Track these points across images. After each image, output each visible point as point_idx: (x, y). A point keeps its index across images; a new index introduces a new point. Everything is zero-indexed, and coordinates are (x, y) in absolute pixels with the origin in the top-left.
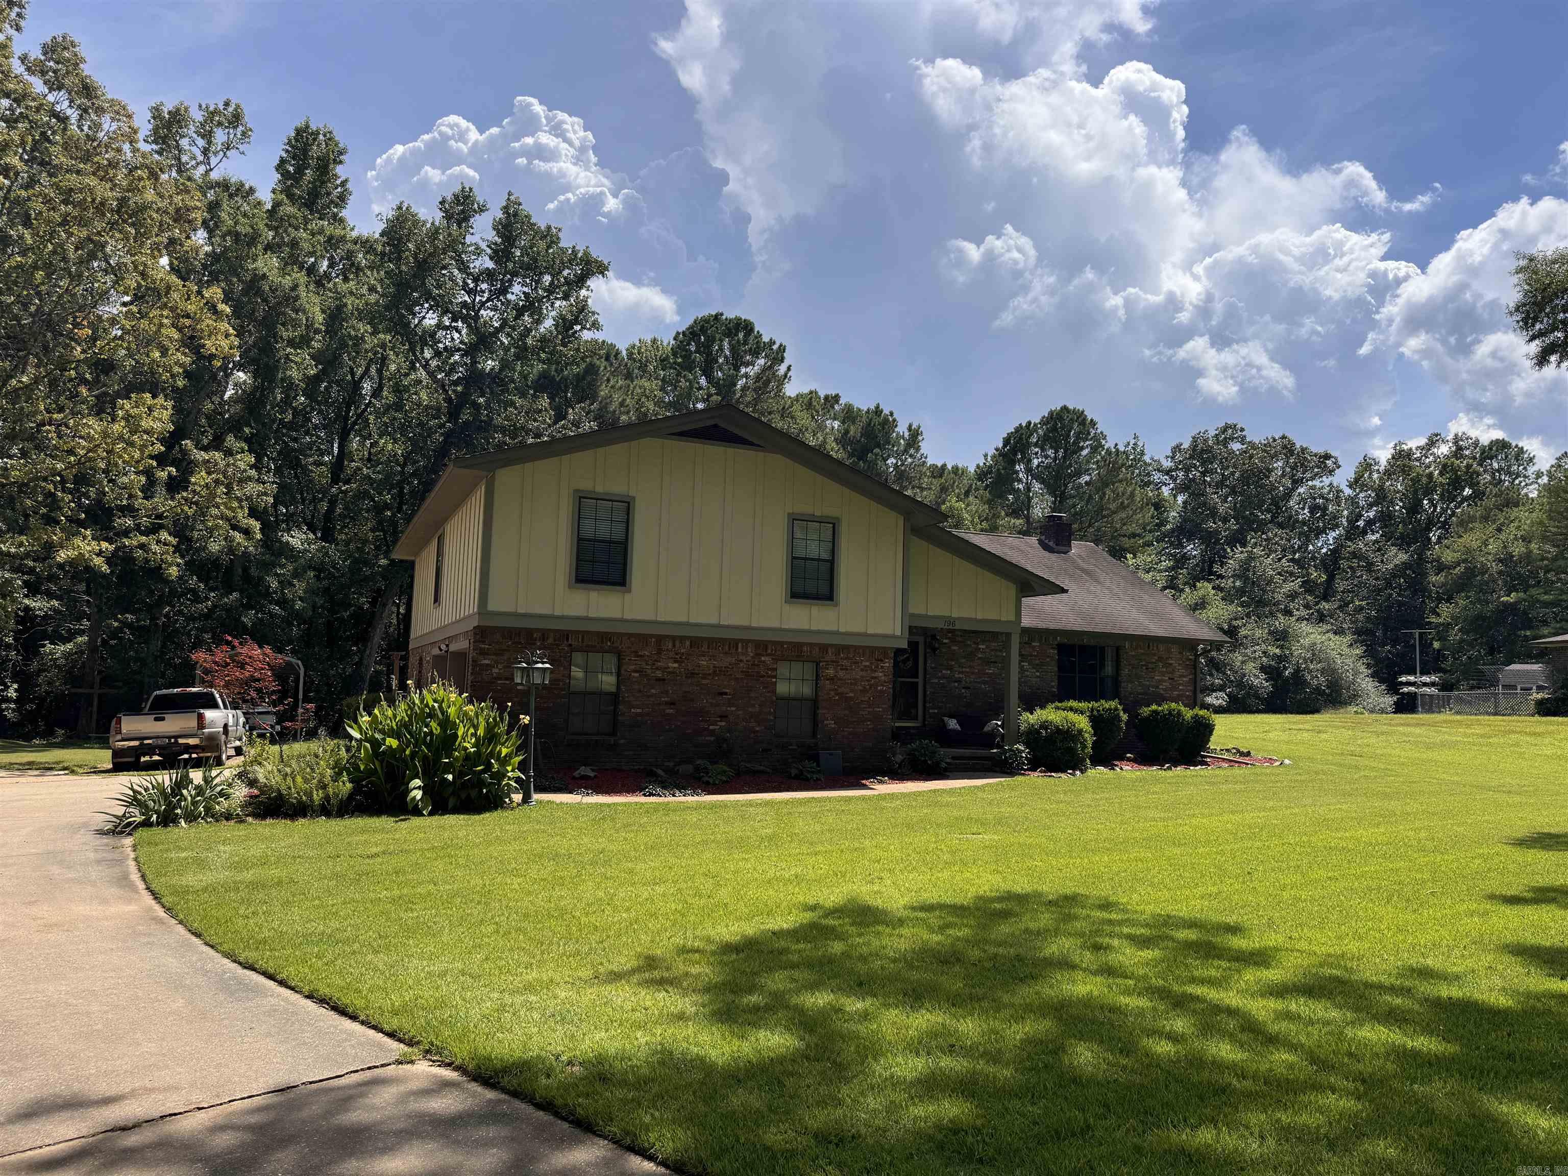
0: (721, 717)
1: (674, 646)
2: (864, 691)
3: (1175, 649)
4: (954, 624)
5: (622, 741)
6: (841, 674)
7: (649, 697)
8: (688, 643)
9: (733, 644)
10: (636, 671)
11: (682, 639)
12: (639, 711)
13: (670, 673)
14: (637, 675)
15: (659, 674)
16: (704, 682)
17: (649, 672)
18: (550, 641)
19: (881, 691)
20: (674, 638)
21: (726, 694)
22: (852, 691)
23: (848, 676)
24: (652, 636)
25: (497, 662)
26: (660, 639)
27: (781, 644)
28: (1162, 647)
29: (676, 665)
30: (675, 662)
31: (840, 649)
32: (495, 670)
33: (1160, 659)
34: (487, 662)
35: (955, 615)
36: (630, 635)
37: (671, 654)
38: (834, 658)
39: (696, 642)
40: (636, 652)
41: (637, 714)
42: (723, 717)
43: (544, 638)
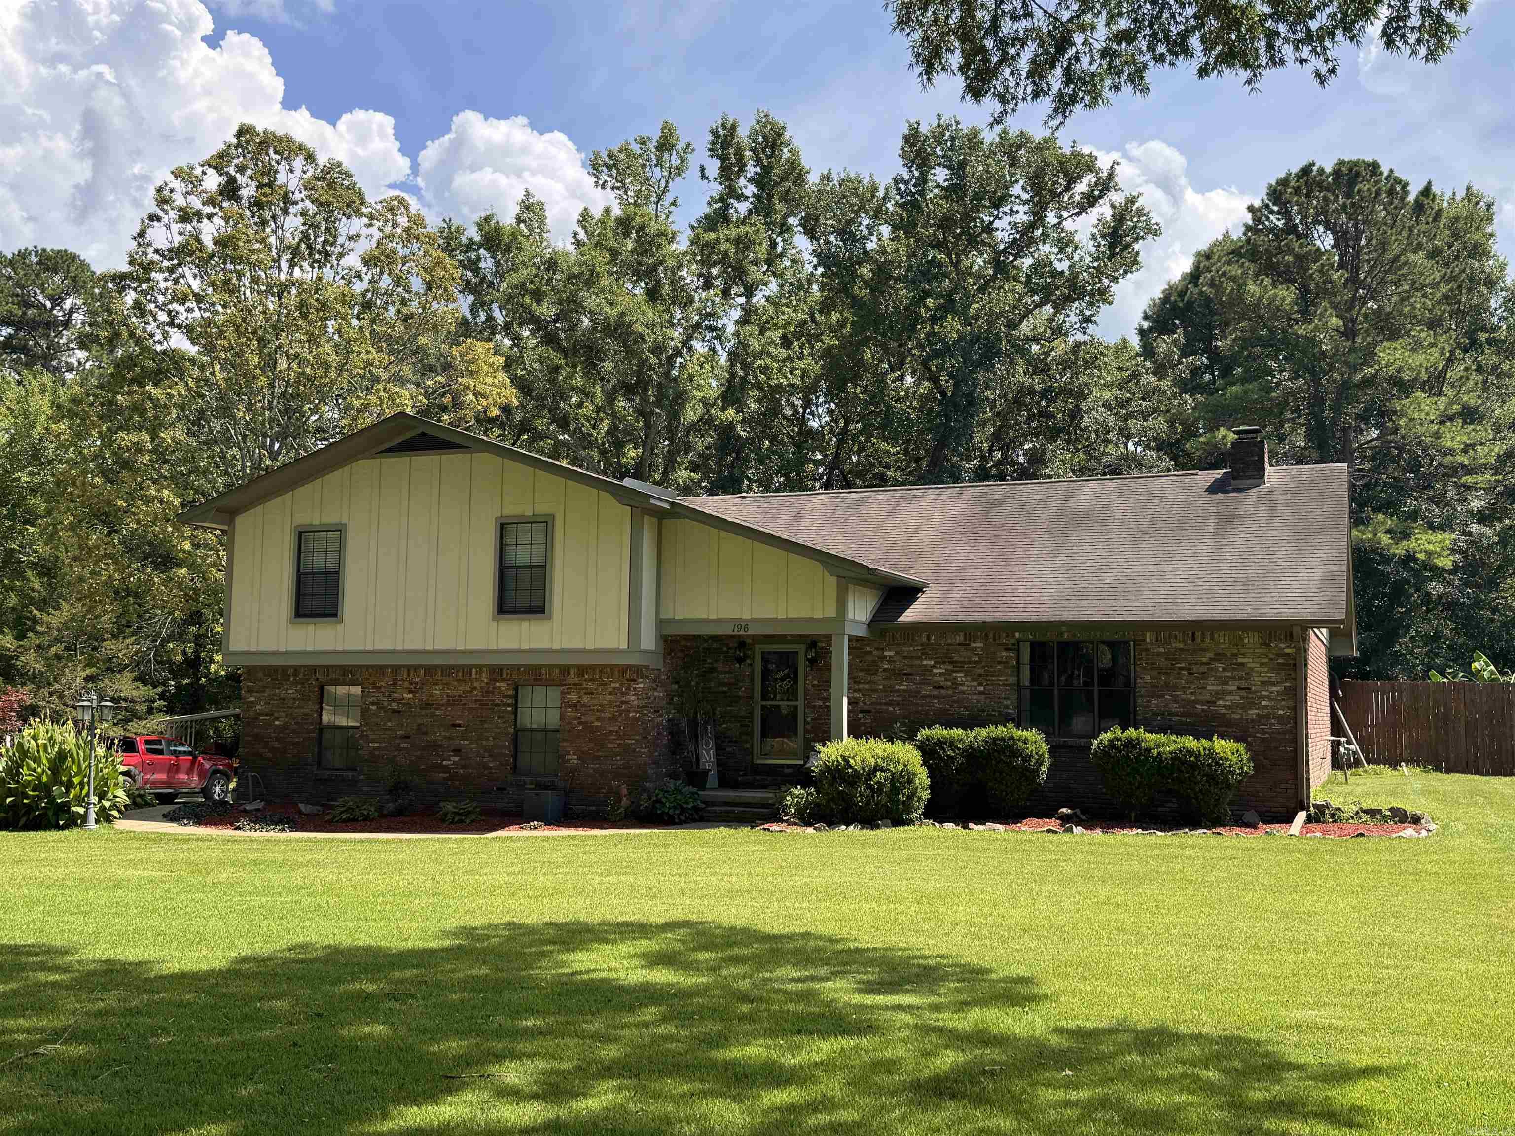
0: (453, 751)
1: (409, 675)
2: (613, 719)
3: (1251, 639)
4: (746, 627)
5: (362, 777)
6: (586, 699)
7: (386, 729)
8: (422, 671)
9: (466, 671)
10: (373, 704)
11: (416, 668)
12: (376, 745)
13: (404, 704)
14: (374, 707)
15: (394, 705)
16: (438, 713)
17: (385, 704)
18: (301, 676)
19: (634, 718)
20: (409, 668)
21: (459, 726)
22: (598, 720)
23: (595, 702)
24: (387, 666)
25: (260, 699)
26: (396, 669)
27: (518, 667)
28: (1221, 638)
29: (410, 696)
30: (410, 692)
31: (582, 670)
32: (258, 707)
33: (1219, 657)
34: (252, 699)
35: (747, 616)
36: (368, 667)
37: (406, 684)
38: (576, 681)
39: (429, 670)
40: (374, 683)
41: (375, 749)
42: (457, 751)
43: (295, 674)
